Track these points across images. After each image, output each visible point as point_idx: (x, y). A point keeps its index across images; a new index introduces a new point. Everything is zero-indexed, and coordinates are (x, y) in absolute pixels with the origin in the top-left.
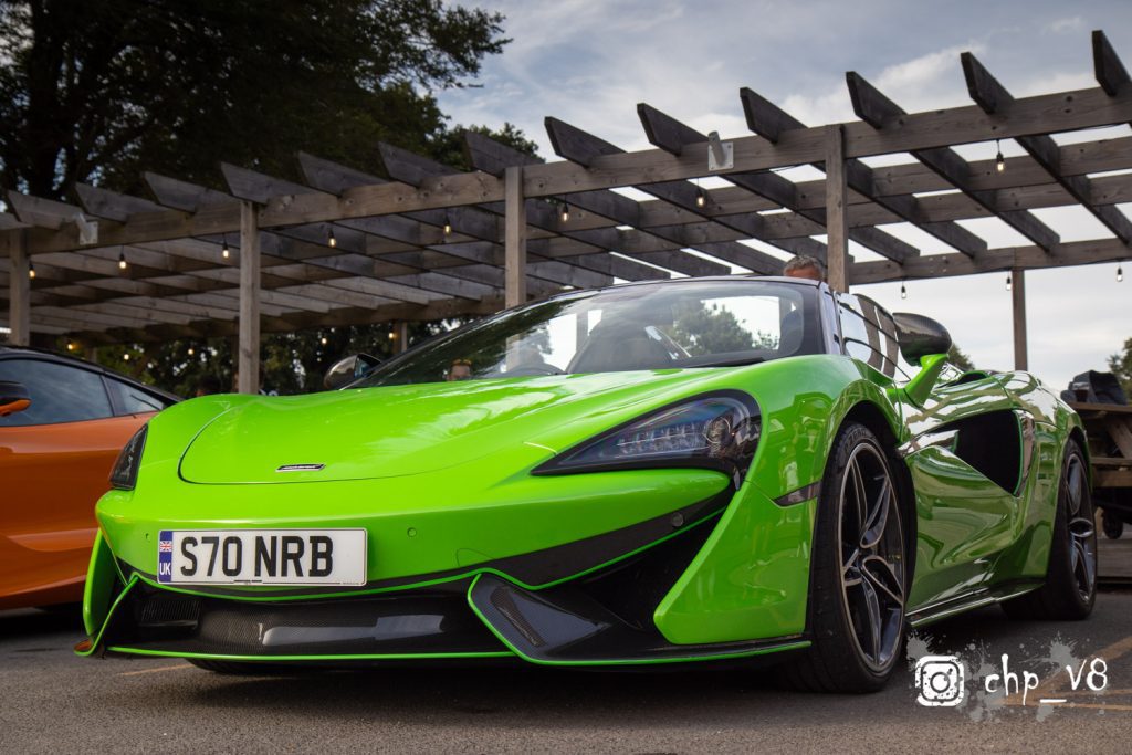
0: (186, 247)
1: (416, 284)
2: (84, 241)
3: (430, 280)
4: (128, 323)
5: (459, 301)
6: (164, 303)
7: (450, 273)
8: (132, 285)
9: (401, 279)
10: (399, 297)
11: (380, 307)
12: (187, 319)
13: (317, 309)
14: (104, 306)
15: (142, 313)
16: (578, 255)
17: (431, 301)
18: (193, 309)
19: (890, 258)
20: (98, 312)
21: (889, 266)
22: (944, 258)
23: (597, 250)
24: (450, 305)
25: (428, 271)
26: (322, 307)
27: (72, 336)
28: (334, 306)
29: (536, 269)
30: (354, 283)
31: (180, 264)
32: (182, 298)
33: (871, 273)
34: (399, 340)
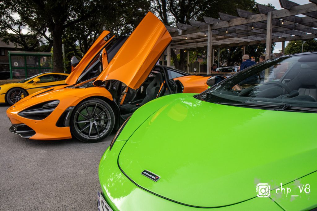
0: (200, 34)
1: (247, 38)
2: (179, 34)
4: (194, 47)
6: (199, 44)
7: (254, 36)
8: (192, 41)
9: (244, 37)
10: (244, 41)
11: (240, 42)
12: (204, 46)
14: (189, 44)
15: (196, 45)
16: (284, 31)
17: (250, 41)
18: (204, 44)
20: (188, 45)
24: (254, 42)
25: (249, 36)
26: (229, 43)
27: (185, 49)
30: (234, 38)
31: (200, 37)
32: (202, 43)
34: (244, 49)
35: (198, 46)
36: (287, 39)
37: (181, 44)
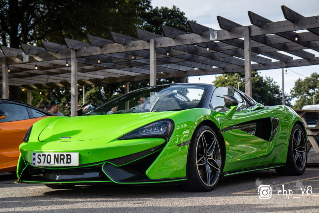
0: (56, 61)
1: (130, 71)
2: (24, 61)
3: (135, 69)
5: (145, 75)
6: (51, 77)
7: (140, 67)
8: (41, 72)
9: (125, 69)
10: (126, 74)
11: (120, 77)
12: (59, 81)
13: (100, 78)
14: (33, 78)
15: (45, 80)
16: (180, 62)
17: (136, 75)
18: (61, 78)
19: (281, 61)
20: (31, 79)
21: (282, 63)
22: (299, 60)
23: (185, 60)
24: (142, 76)
25: (133, 67)
26: (102, 77)
27: (24, 86)
28: (106, 77)
29: (167, 66)
30: (111, 70)
31: (55, 66)
32: (57, 75)
33: (276, 65)
34: (126, 88)
35: (50, 81)
36: (188, 74)
37: (20, 77)
